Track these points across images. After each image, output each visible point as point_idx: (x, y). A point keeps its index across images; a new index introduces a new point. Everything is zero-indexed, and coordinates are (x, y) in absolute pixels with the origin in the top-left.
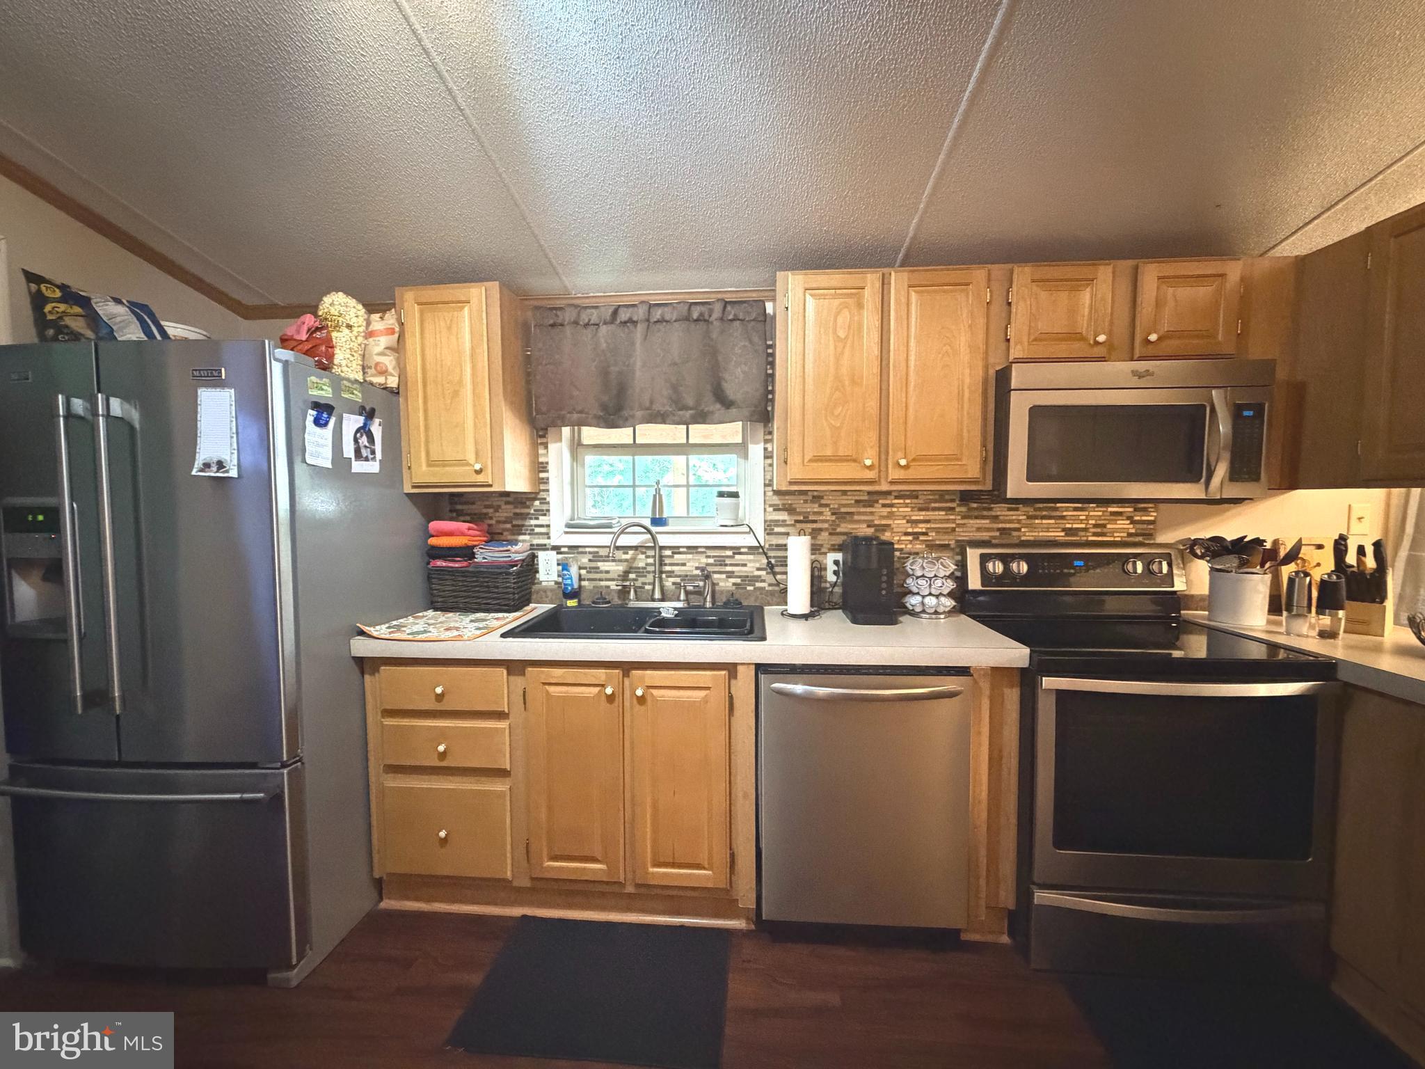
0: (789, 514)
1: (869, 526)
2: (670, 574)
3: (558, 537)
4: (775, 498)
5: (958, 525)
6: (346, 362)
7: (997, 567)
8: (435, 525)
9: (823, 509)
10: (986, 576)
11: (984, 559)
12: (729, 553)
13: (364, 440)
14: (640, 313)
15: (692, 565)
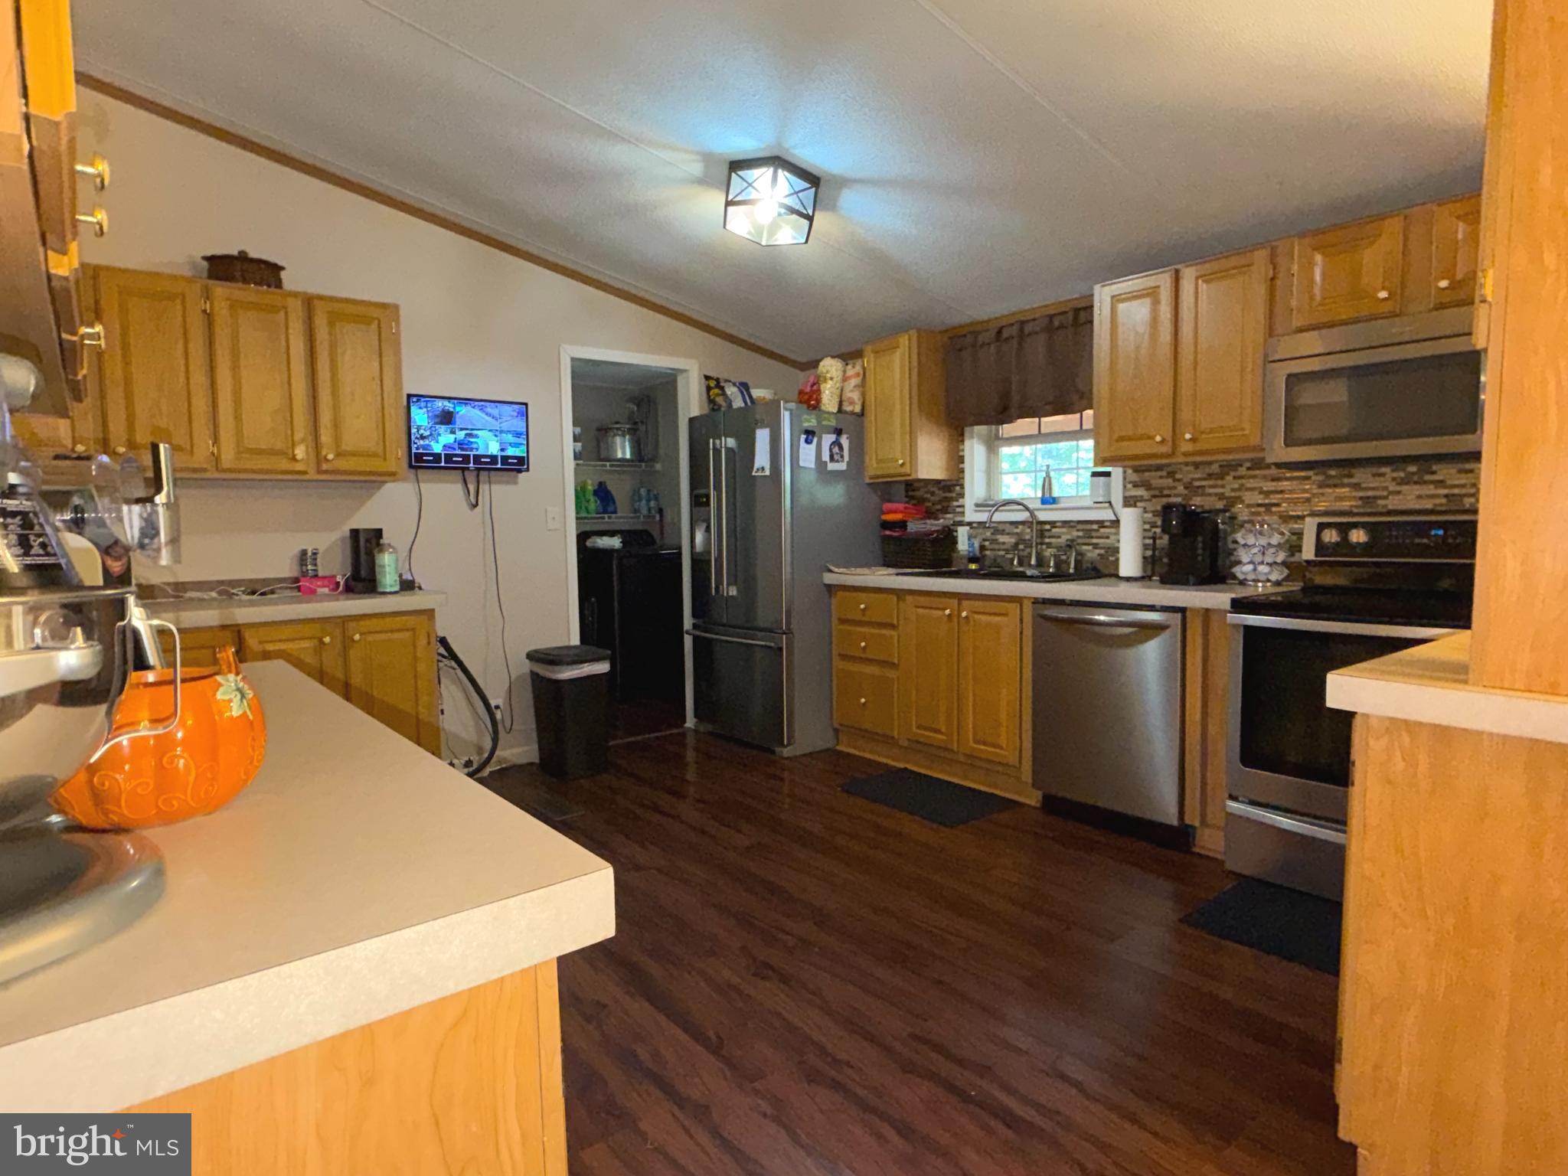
0: (1147, 490)
1: (1220, 499)
2: (1049, 545)
3: (971, 515)
4: (1135, 475)
5: (1314, 495)
6: (829, 401)
7: (1331, 536)
8: (887, 506)
9: (1177, 484)
10: (1320, 547)
11: (1321, 527)
12: (1095, 527)
13: (836, 450)
14: (1014, 330)
15: (1065, 536)
